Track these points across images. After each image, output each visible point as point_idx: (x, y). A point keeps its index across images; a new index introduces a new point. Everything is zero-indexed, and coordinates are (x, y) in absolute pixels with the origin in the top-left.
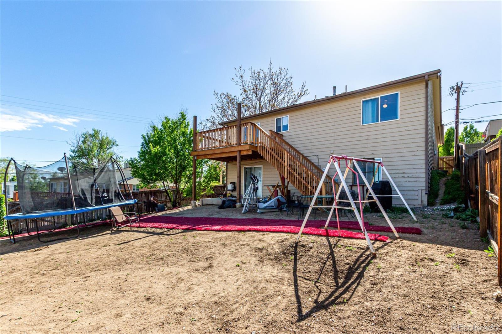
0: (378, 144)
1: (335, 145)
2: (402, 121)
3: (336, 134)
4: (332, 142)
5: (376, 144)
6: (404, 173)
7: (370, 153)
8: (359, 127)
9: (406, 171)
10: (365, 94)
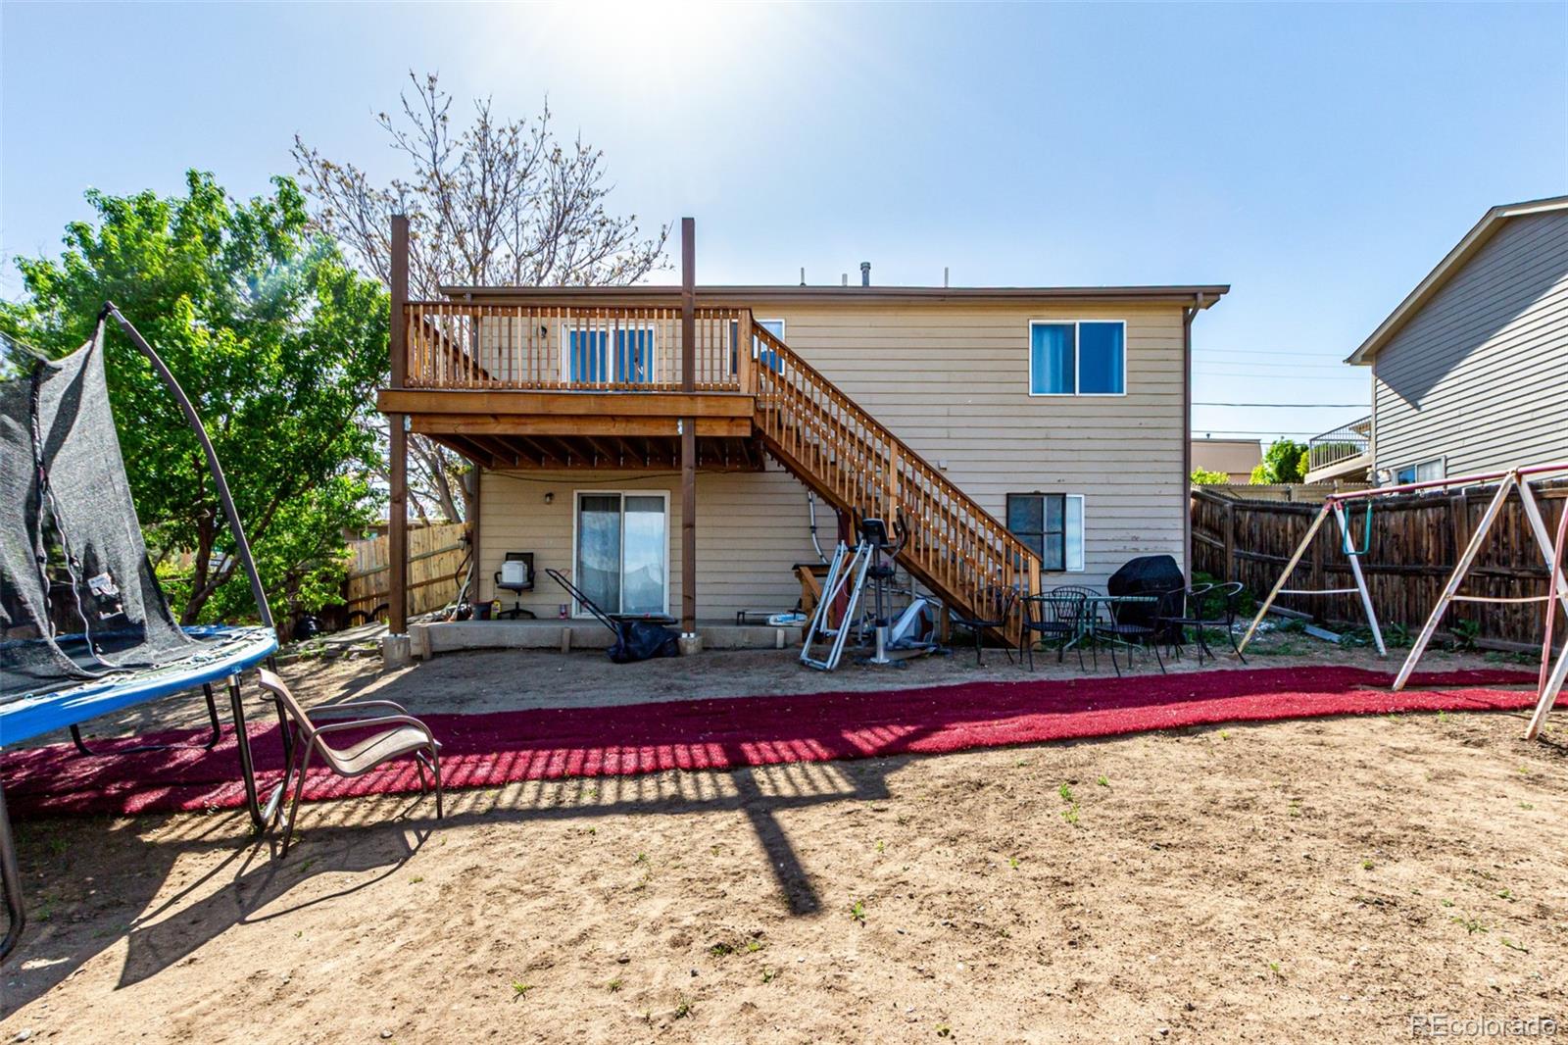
0: (1075, 456)
1: (952, 444)
2: (1134, 400)
3: (954, 410)
4: (943, 433)
5: (1067, 456)
6: (1136, 539)
7: (1054, 478)
8: (1023, 399)
9: (1142, 535)
10: (1038, 307)
